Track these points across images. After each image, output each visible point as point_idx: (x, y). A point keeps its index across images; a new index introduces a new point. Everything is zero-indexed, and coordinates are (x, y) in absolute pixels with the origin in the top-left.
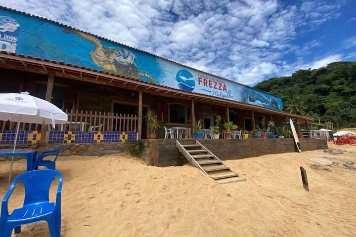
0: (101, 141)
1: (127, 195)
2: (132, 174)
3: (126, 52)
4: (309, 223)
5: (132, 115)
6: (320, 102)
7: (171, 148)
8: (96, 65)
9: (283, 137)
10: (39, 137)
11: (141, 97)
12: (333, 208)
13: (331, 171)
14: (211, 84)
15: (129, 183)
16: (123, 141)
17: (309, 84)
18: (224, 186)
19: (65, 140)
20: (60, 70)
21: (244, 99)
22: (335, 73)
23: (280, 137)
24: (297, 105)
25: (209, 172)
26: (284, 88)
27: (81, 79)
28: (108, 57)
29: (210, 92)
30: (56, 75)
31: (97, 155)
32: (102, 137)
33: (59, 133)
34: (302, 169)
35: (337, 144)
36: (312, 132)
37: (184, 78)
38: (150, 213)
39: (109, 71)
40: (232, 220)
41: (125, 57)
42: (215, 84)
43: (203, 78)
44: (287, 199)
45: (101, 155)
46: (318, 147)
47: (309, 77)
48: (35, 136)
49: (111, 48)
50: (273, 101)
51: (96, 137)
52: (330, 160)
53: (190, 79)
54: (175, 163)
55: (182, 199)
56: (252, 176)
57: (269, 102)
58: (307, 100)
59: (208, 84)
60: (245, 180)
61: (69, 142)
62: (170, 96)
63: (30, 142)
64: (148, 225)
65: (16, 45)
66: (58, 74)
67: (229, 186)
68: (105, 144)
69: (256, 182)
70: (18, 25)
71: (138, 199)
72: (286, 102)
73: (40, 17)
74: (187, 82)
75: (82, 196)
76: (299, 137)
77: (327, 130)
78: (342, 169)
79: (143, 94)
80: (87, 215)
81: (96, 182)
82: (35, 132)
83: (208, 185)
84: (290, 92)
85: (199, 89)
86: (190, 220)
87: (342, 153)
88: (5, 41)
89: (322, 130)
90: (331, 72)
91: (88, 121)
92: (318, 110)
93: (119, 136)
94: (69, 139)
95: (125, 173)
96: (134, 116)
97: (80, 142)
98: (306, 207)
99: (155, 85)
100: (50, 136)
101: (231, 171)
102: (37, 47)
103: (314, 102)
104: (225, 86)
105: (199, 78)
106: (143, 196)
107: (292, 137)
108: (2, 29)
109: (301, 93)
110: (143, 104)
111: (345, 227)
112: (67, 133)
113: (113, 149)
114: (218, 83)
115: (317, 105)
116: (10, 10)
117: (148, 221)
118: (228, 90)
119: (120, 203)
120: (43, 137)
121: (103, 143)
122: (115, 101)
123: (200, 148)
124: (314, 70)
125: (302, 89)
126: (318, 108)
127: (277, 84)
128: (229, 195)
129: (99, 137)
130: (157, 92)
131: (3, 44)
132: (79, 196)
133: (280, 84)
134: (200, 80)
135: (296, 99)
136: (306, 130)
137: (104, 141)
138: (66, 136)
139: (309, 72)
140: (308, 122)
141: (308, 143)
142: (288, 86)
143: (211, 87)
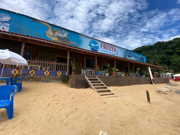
0: (48, 75)
1: (53, 101)
2: (59, 91)
3: (63, 31)
4: (144, 119)
5: (64, 63)
6: (168, 59)
7: (82, 79)
8: (48, 38)
9: (144, 76)
10: (17, 72)
11: (69, 54)
12: (161, 113)
13: (167, 94)
14: (108, 48)
15: (56, 95)
16: (59, 75)
17: (163, 49)
18: (104, 99)
19: (30, 74)
20: (27, 39)
21: (125, 56)
22: (177, 43)
23: (143, 76)
24: (156, 60)
25: (99, 92)
26: (149, 51)
27: (38, 44)
28: (54, 34)
29: (107, 52)
30: (26, 42)
31: (46, 82)
32: (48, 73)
33: (27, 70)
34: (147, 91)
35: (175, 81)
36: (162, 74)
37: (93, 45)
38: (61, 109)
39: (54, 40)
40: (102, 115)
41: (63, 34)
42: (110, 48)
43: (103, 45)
44: (137, 106)
45: (47, 82)
46: (164, 82)
47: (163, 46)
48: (15, 71)
49: (56, 29)
50: (141, 57)
51: (45, 73)
52: (168, 89)
53: (97, 45)
54: (84, 87)
55: (80, 103)
56: (121, 95)
57: (139, 58)
58: (161, 57)
59: (106, 48)
60: (117, 96)
61: (32, 75)
62: (84, 53)
63: (13, 74)
64: (58, 114)
65: (9, 27)
66: (27, 42)
67: (107, 99)
68: (50, 76)
69: (123, 97)
70: (10, 18)
71: (58, 102)
72: (150, 58)
73: (21, 14)
74: (94, 47)
75: (31, 100)
76: (153, 76)
77: (170, 74)
78: (174, 94)
79: (70, 52)
80: (30, 108)
81: (39, 94)
82: (15, 70)
83: (96, 98)
84: (153, 53)
85: (101, 50)
86: (80, 114)
87: (177, 86)
88: (4, 25)
89: (168, 73)
90: (175, 43)
91: (42, 65)
92: (167, 63)
93: (57, 73)
94: (32, 73)
95: (56, 90)
96: (65, 63)
97: (37, 75)
98: (145, 111)
99: (77, 48)
100: (23, 72)
101: (111, 92)
102: (19, 29)
103: (165, 59)
104: (115, 49)
105: (101, 45)
106: (60, 101)
107: (150, 76)
108: (3, 20)
109: (158, 54)
110: (70, 57)
111: (164, 123)
112: (31, 71)
113: (53, 79)
114: (111, 47)
115: (167, 60)
116: (6, 10)
117: (58, 113)
118: (116, 52)
119: (48, 104)
120: (19, 72)
121: (49, 76)
122: (57, 56)
123: (97, 80)
124: (166, 42)
125: (158, 52)
126: (167, 62)
127: (145, 49)
128: (105, 103)
129: (47, 73)
130: (77, 51)
131: (3, 27)
132: (29, 100)
133: (147, 49)
134: (102, 46)
135: (155, 57)
136: (158, 73)
137: (49, 75)
138: (30, 72)
139: (163, 43)
140: (160, 69)
141: (158, 80)
142: (151, 50)
143: (108, 50)
